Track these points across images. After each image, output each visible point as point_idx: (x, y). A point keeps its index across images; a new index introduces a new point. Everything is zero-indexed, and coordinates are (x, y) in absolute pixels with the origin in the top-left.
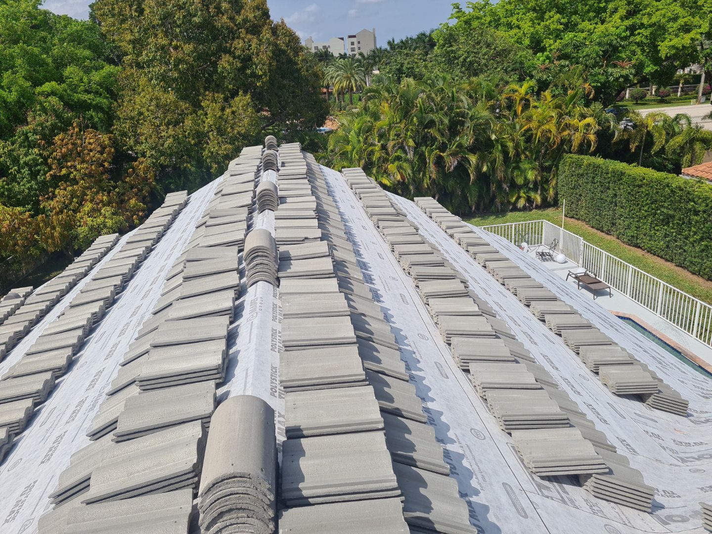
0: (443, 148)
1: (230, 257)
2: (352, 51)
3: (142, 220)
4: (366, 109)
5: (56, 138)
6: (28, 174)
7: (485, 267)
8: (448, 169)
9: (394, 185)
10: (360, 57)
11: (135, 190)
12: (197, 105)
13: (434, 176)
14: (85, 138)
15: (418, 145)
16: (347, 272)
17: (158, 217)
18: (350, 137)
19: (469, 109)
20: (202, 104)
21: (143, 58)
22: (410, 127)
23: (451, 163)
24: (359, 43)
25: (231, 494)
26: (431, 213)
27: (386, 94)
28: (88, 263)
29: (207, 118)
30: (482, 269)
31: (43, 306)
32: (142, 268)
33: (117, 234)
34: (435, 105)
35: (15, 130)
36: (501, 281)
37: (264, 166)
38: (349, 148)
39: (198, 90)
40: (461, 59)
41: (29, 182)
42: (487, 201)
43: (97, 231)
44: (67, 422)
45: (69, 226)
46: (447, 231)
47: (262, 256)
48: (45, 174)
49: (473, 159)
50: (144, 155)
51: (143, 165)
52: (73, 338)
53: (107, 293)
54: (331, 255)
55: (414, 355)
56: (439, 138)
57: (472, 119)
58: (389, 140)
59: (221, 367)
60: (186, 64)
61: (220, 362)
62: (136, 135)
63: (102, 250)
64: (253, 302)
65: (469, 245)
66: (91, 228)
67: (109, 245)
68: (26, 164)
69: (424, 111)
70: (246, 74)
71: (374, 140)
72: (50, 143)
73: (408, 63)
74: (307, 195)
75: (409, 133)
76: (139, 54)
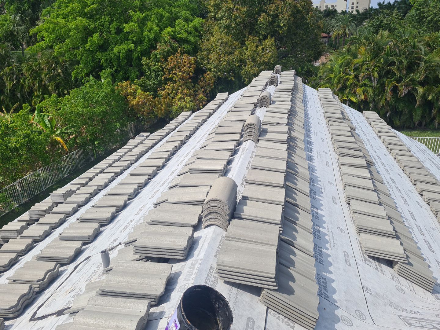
0: (399, 80)
1: (239, 127)
2: (351, 9)
3: (204, 106)
4: (349, 51)
5: (169, 58)
6: (154, 76)
7: (395, 159)
8: (400, 95)
9: (359, 102)
10: (356, 13)
11: (203, 89)
12: (243, 43)
13: (388, 99)
14: (183, 59)
15: (380, 77)
16: (296, 143)
17: (211, 105)
18: (334, 68)
19: (426, 54)
20: (246, 43)
21: (218, 15)
22: (378, 65)
23: (403, 91)
24: (358, 3)
25: (215, 206)
26: (371, 122)
27: (365, 41)
28: (176, 124)
29: (247, 51)
30: (393, 160)
31: (154, 141)
32: (199, 129)
33: (191, 112)
34: (399, 51)
35: (151, 52)
36: (403, 168)
37: (270, 83)
38: (332, 76)
39: (245, 35)
40: (429, 18)
41: (154, 80)
42: (428, 120)
43: (182, 109)
44: (160, 186)
45: (169, 105)
46: (378, 134)
47: (252, 128)
48: (162, 77)
49: (421, 90)
50: (210, 71)
51: (209, 76)
52: (166, 155)
53: (182, 138)
54: (289, 133)
55: (321, 190)
56: (398, 73)
57: (426, 62)
58: (361, 72)
59: (223, 170)
60: (241, 19)
61: (223, 169)
62: (208, 59)
63: (183, 119)
64: (244, 149)
65: (389, 144)
66: (179, 108)
67: (186, 117)
68: (154, 70)
69: (391, 54)
70: (274, 25)
71: (350, 71)
72: (166, 60)
73: (387, 21)
74: (287, 101)
75: (376, 69)
76: (217, 13)
